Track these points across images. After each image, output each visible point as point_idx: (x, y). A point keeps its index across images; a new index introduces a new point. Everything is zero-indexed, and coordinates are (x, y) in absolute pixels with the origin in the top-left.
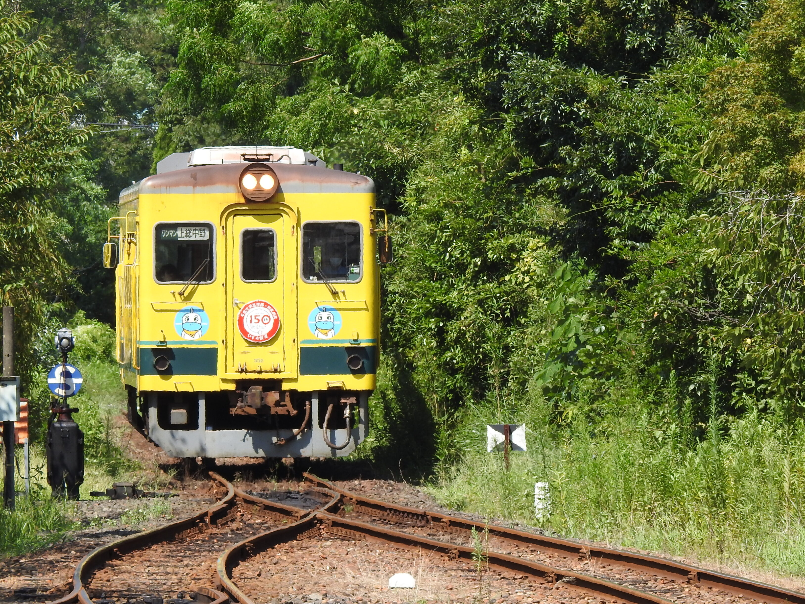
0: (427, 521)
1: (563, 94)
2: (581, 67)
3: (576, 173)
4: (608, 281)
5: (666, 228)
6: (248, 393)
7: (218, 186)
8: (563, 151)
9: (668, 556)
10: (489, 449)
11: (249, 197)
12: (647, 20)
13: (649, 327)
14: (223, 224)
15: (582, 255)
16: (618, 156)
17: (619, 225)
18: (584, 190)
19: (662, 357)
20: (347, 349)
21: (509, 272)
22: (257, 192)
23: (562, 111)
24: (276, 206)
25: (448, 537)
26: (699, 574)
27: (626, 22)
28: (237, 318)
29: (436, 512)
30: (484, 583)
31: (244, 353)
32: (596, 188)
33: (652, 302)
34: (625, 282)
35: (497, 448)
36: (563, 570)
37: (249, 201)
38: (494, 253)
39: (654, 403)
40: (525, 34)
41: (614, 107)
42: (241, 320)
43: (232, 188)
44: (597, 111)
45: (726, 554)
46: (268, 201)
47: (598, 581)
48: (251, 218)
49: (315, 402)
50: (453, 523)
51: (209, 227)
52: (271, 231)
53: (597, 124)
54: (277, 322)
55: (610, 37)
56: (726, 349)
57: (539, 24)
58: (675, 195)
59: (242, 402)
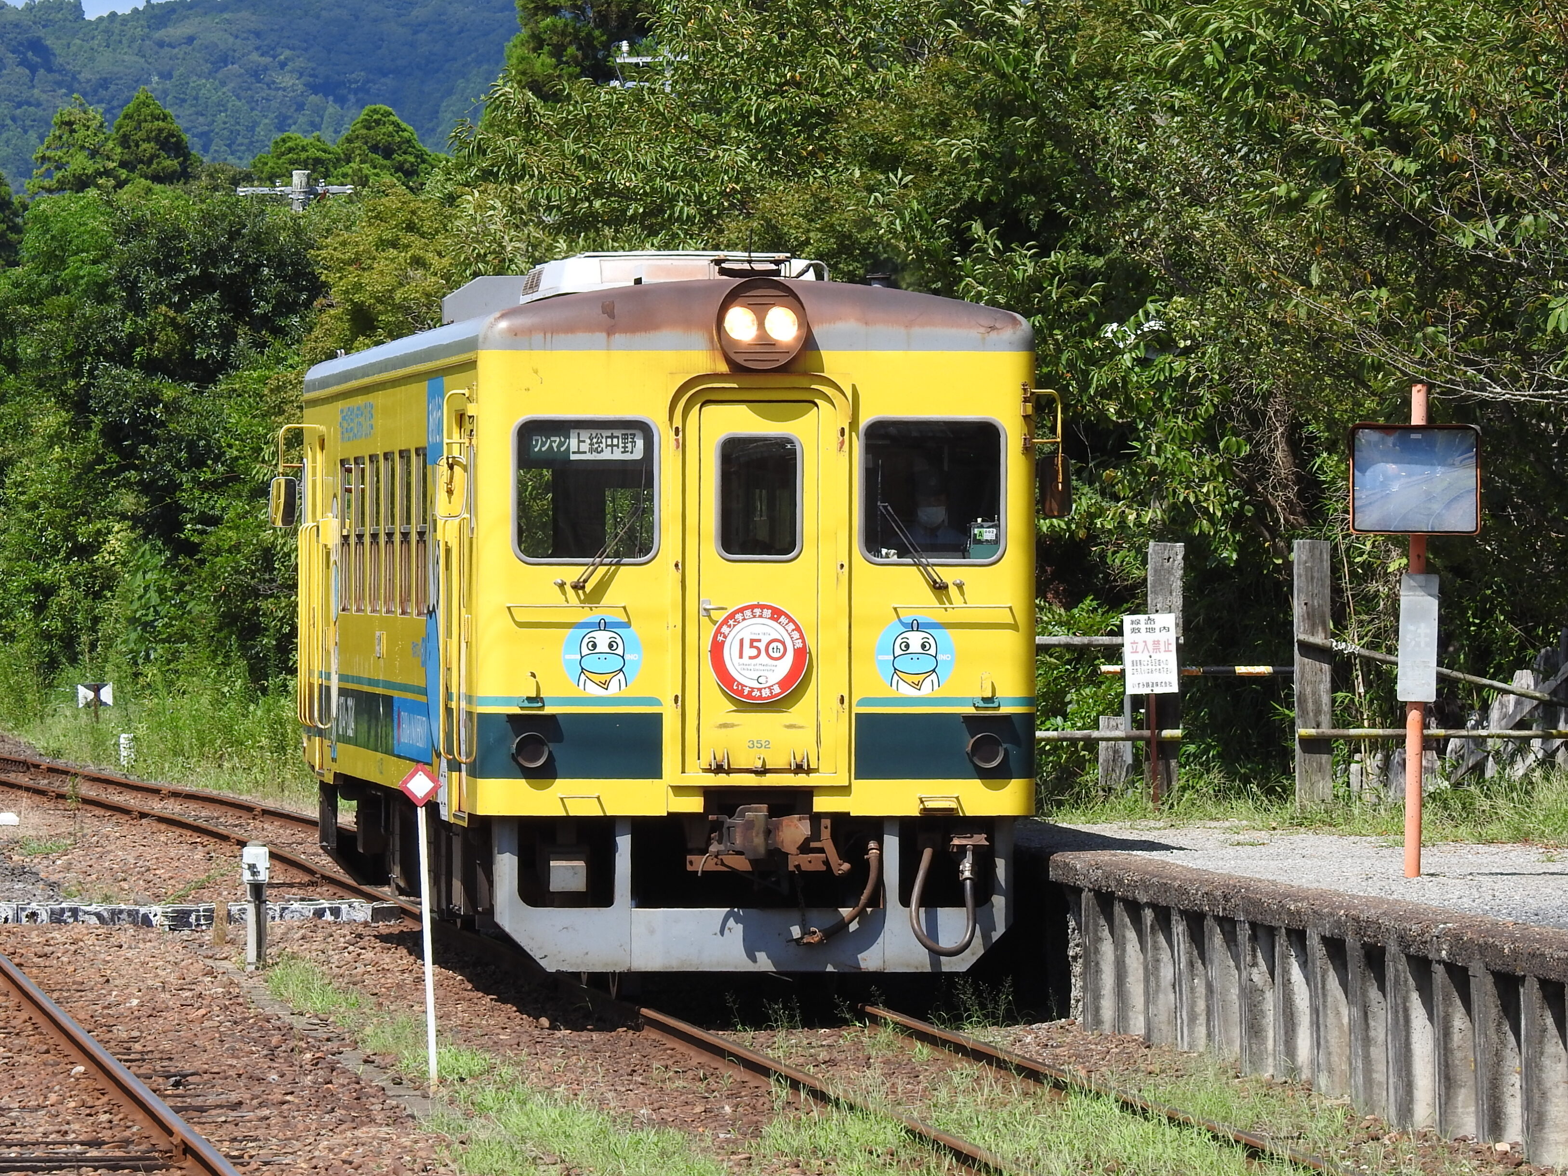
0: (28, 768)
1: (141, 399)
2: (156, 375)
3: (154, 467)
4: (182, 559)
5: (230, 514)
6: (737, 821)
7: (666, 335)
8: (143, 449)
9: (236, 796)
10: (81, 706)
11: (740, 359)
12: (214, 335)
13: (216, 600)
14: (678, 422)
15: (159, 536)
16: (189, 452)
17: (192, 511)
18: (161, 483)
19: (229, 625)
20: (968, 719)
21: (97, 553)
22: (758, 349)
23: (141, 414)
24: (803, 382)
25: (46, 781)
26: (263, 810)
27: (194, 337)
28: (707, 645)
29: (37, 760)
30: (78, 820)
31: (724, 726)
32: (171, 481)
33: (219, 577)
34: (196, 560)
35: (88, 705)
36: (146, 809)
37: (737, 369)
38: (83, 537)
39: (223, 663)
40: (109, 348)
41: (185, 410)
42: (717, 649)
43: (699, 337)
44: (172, 414)
45: (287, 793)
46: (784, 369)
47: (176, 817)
48: (743, 408)
49: (892, 844)
50: (51, 770)
51: (643, 428)
52: (790, 441)
53: (171, 426)
54: (802, 655)
55: (182, 350)
56: (283, 617)
57: (122, 338)
58: (238, 486)
59: (720, 842)
